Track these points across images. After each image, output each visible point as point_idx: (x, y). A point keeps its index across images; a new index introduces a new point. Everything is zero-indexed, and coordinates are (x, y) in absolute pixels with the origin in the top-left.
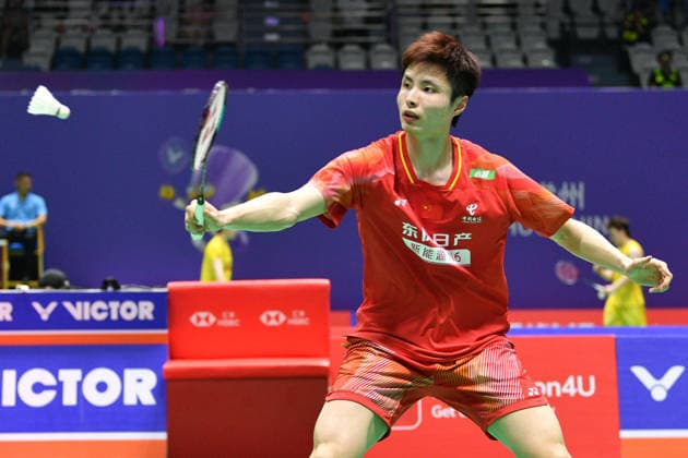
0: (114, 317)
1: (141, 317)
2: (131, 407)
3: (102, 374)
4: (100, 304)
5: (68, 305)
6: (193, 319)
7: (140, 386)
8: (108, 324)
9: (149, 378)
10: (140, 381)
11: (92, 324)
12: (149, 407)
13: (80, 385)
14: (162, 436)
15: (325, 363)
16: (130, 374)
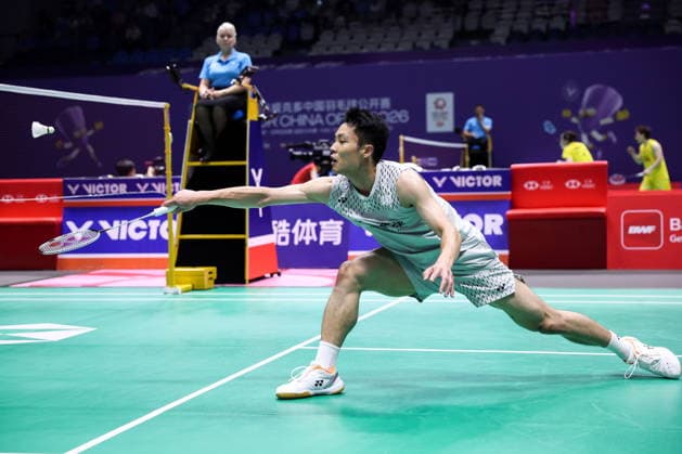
0: (479, 184)
1: (495, 185)
2: (489, 235)
4: (471, 178)
5: (452, 178)
6: (526, 186)
7: (494, 224)
8: (475, 189)
9: (499, 219)
10: (493, 221)
11: (466, 189)
12: (499, 236)
14: (506, 252)
15: (602, 210)
16: (488, 217)
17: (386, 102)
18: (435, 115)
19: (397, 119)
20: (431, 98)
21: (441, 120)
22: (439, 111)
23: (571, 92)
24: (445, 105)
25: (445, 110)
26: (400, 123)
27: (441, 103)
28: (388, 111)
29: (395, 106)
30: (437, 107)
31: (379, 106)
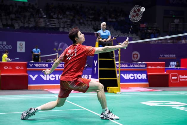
2: (143, 79)
3: (139, 75)
7: (144, 76)
12: (146, 79)
13: (137, 76)
14: (148, 83)
16: (143, 75)
17: (5, 43)
18: (19, 47)
19: (8, 48)
20: (18, 43)
21: (21, 49)
22: (21, 46)
23: (56, 44)
24: (22, 45)
25: (22, 46)
26: (9, 49)
27: (21, 44)
28: (6, 45)
29: (8, 44)
30: (20, 45)
31: (3, 44)
